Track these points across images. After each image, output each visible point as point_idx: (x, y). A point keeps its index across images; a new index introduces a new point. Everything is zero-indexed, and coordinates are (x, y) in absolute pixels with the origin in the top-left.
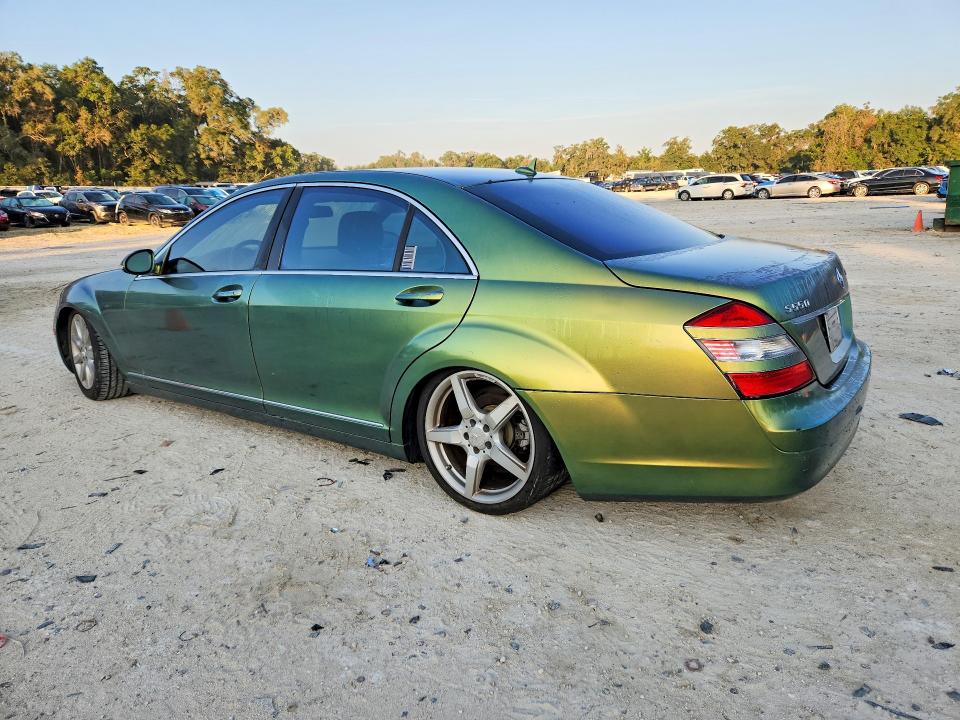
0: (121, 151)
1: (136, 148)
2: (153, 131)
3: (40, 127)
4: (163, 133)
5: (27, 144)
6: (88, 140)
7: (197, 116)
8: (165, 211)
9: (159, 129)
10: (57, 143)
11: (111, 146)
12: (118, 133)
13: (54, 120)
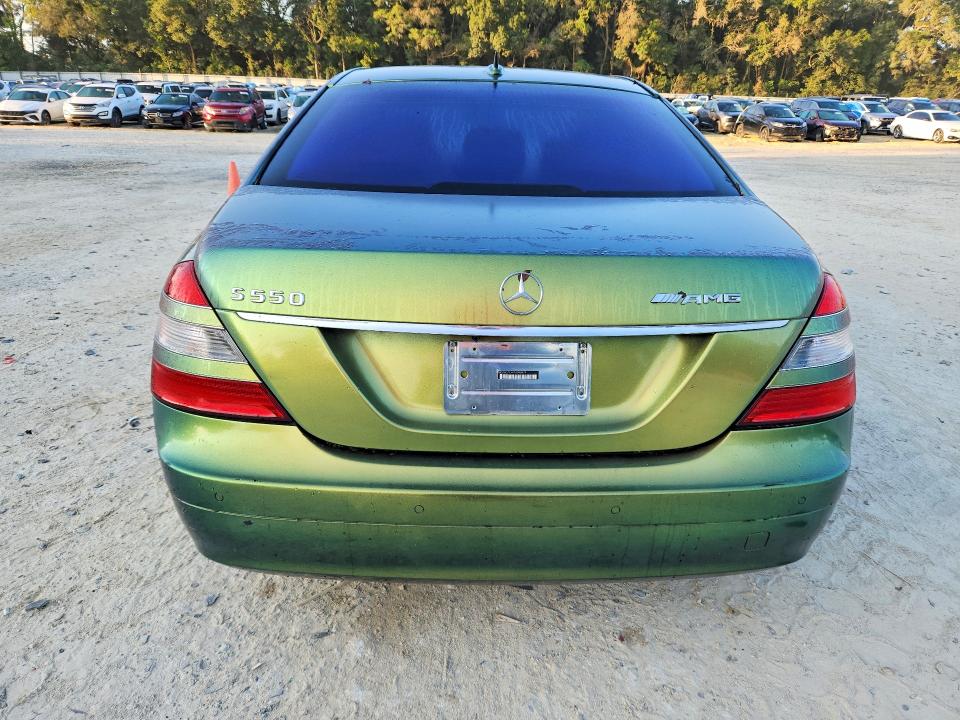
0: (806, 61)
1: (822, 57)
2: (847, 37)
3: (740, 37)
4: (854, 40)
5: (723, 55)
6: (778, 49)
7: (904, 18)
8: (777, 124)
9: (853, 35)
10: (748, 52)
11: (798, 55)
12: (809, 42)
13: (753, 31)
